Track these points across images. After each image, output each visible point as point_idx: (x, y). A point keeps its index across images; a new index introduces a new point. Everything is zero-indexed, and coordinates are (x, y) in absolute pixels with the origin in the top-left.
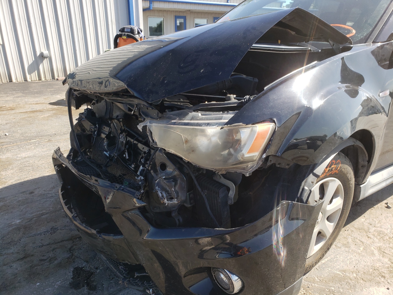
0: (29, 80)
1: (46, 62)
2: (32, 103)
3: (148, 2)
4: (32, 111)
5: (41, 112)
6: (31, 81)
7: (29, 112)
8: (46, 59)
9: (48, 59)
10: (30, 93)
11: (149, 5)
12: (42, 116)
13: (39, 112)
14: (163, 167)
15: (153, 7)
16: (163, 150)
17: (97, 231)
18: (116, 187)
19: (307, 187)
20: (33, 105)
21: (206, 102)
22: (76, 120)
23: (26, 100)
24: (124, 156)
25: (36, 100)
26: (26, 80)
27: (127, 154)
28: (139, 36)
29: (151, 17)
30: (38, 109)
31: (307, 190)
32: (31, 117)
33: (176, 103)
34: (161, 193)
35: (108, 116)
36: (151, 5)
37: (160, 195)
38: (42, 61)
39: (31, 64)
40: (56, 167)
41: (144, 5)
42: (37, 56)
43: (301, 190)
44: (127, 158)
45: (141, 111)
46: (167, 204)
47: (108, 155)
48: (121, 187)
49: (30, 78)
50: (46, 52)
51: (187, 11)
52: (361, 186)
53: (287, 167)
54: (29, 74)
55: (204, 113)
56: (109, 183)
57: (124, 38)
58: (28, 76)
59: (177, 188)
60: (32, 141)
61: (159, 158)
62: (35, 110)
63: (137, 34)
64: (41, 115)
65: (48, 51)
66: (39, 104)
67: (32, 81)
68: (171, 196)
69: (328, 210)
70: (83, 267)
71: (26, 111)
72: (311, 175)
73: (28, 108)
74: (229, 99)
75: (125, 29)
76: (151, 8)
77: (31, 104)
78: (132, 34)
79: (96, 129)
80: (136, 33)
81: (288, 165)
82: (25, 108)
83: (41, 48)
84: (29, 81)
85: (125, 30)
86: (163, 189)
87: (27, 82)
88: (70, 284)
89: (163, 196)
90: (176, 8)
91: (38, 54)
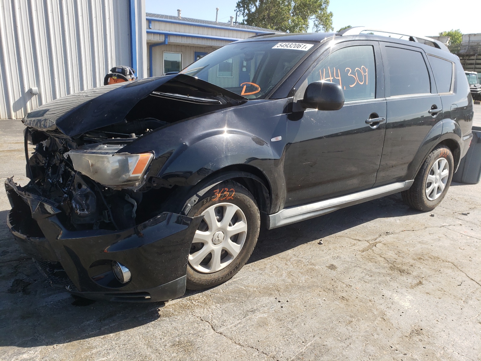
0: (14, 117)
1: (34, 99)
2: (12, 142)
3: (163, 36)
4: (10, 150)
5: (19, 152)
6: (15, 119)
7: (6, 151)
8: (35, 96)
9: (37, 96)
10: (12, 132)
11: (164, 40)
12: (19, 156)
13: (17, 151)
14: (80, 186)
15: (169, 41)
16: (79, 173)
17: (27, 236)
18: (42, 199)
19: (190, 204)
20: (12, 144)
21: (113, 138)
22: (32, 153)
23: (6, 139)
24: (60, 180)
25: (17, 139)
26: (10, 117)
27: (61, 179)
28: (131, 77)
29: (168, 52)
30: (16, 149)
31: (189, 206)
32: (7, 156)
33: (93, 138)
34: (76, 205)
35: (51, 149)
36: (166, 39)
37: (74, 206)
38: (30, 98)
39: (17, 101)
40: (7, 192)
41: (159, 39)
42: (25, 92)
43: (184, 206)
44: (61, 182)
45: (68, 143)
46: (79, 214)
47: (51, 182)
48: (45, 199)
49: (15, 116)
50: (35, 89)
51: (209, 47)
52: (270, 216)
53: (170, 187)
54: (14, 112)
55: (109, 145)
56: (36, 197)
57: (114, 78)
58: (13, 114)
59: (88, 202)
60: (3, 179)
61: (77, 179)
62: (13, 149)
63: (129, 75)
64: (18, 154)
65: (37, 88)
66: (19, 143)
67: (17, 119)
68: (83, 208)
69: (229, 231)
70: (23, 280)
71: (3, 150)
72: (195, 195)
73: (6, 147)
74: (131, 136)
75: (117, 69)
76: (167, 43)
77: (10, 143)
78: (123, 75)
79: (46, 161)
80: (128, 73)
81: (170, 185)
82: (2, 147)
83: (29, 84)
84: (14, 119)
85: (116, 71)
86: (77, 202)
87: (11, 120)
88: (8, 290)
89: (76, 207)
90: (195, 43)
91: (26, 90)
